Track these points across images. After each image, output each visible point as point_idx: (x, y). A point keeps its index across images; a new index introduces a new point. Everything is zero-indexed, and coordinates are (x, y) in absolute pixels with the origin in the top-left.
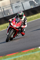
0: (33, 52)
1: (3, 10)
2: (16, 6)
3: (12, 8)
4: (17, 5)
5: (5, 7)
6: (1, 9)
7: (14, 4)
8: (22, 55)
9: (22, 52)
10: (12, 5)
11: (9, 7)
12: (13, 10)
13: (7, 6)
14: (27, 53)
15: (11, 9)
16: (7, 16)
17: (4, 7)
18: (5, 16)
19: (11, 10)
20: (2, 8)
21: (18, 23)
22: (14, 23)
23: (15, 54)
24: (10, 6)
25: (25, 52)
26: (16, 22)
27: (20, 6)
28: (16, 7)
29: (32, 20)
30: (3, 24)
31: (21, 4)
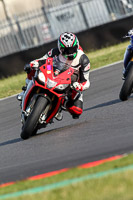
0: (116, 167)
1: (15, 27)
2: (59, 13)
3: (47, 21)
4: (63, 12)
5: (23, 18)
6: (11, 25)
7: (54, 9)
8: (79, 176)
9: (80, 169)
10: (46, 10)
11: (35, 17)
12: (49, 27)
13: (30, 16)
14: (95, 172)
15: (45, 25)
16: (31, 46)
17: (20, 16)
18: (23, 48)
19: (43, 29)
20: (13, 21)
21: (62, 71)
22: (49, 72)
23: (56, 174)
24: (39, 16)
25: (91, 166)
26: (54, 70)
27: (73, 16)
28: (61, 18)
29: (113, 60)
30: (15, 74)
31: (77, 8)
